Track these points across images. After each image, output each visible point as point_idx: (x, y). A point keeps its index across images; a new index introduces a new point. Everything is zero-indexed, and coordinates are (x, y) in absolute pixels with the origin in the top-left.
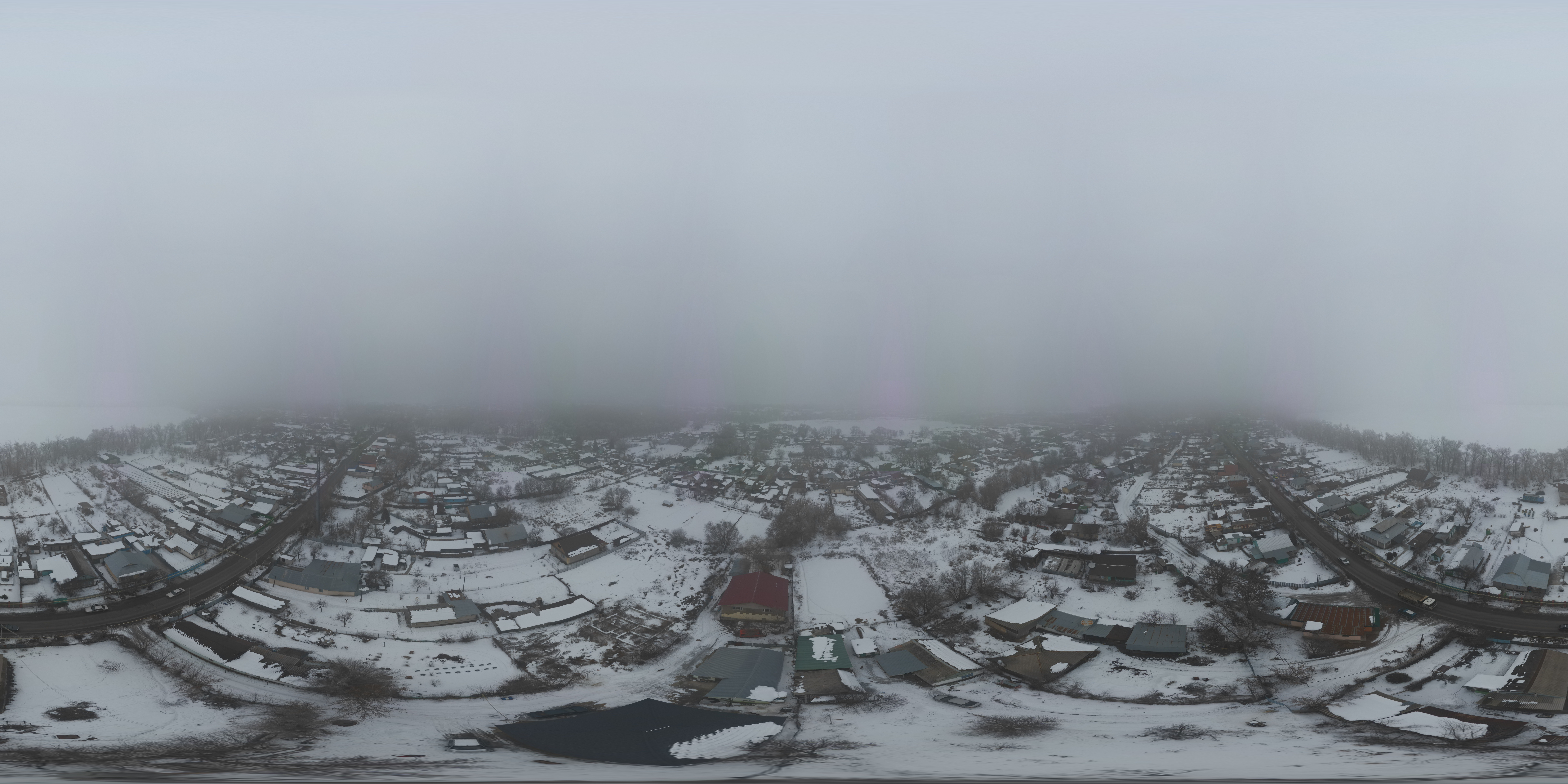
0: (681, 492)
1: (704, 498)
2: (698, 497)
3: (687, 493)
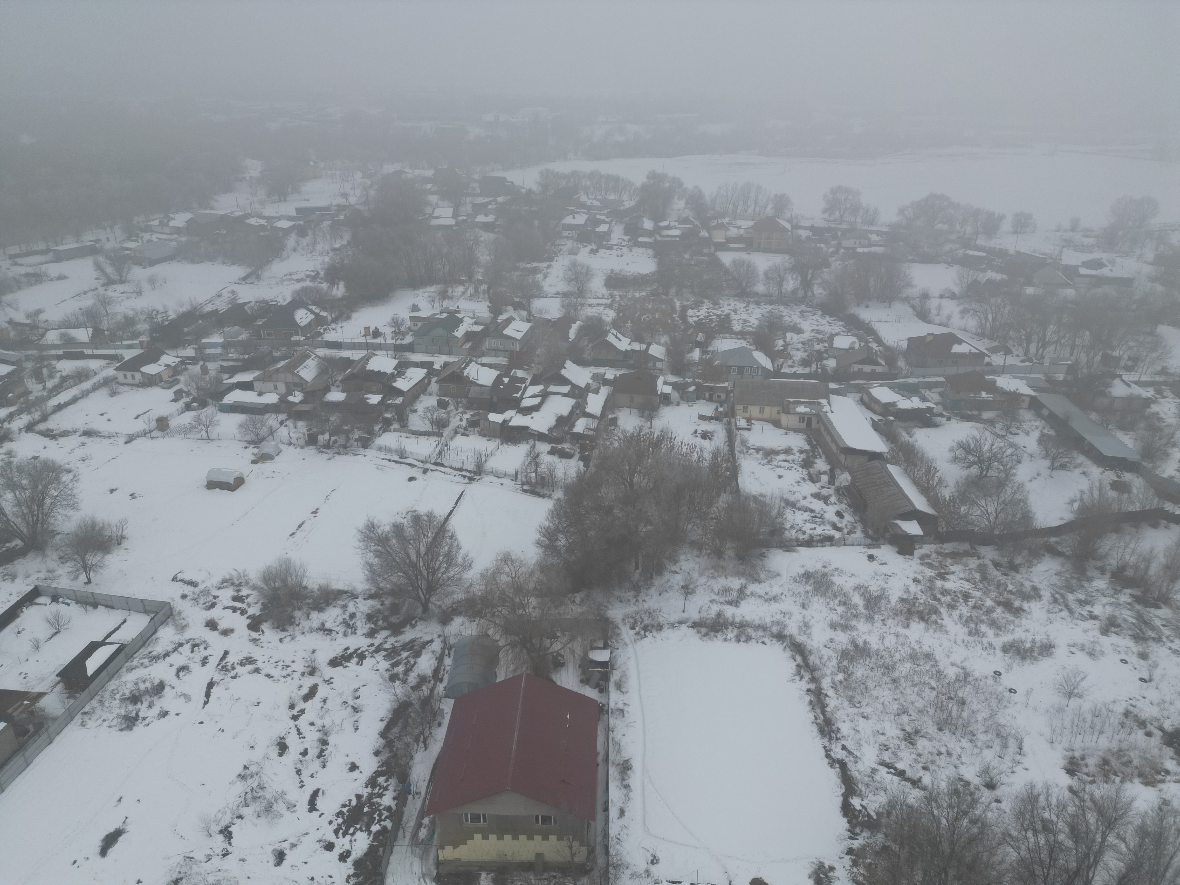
0: (263, 432)
1: (341, 440)
2: (323, 438)
3: (283, 432)
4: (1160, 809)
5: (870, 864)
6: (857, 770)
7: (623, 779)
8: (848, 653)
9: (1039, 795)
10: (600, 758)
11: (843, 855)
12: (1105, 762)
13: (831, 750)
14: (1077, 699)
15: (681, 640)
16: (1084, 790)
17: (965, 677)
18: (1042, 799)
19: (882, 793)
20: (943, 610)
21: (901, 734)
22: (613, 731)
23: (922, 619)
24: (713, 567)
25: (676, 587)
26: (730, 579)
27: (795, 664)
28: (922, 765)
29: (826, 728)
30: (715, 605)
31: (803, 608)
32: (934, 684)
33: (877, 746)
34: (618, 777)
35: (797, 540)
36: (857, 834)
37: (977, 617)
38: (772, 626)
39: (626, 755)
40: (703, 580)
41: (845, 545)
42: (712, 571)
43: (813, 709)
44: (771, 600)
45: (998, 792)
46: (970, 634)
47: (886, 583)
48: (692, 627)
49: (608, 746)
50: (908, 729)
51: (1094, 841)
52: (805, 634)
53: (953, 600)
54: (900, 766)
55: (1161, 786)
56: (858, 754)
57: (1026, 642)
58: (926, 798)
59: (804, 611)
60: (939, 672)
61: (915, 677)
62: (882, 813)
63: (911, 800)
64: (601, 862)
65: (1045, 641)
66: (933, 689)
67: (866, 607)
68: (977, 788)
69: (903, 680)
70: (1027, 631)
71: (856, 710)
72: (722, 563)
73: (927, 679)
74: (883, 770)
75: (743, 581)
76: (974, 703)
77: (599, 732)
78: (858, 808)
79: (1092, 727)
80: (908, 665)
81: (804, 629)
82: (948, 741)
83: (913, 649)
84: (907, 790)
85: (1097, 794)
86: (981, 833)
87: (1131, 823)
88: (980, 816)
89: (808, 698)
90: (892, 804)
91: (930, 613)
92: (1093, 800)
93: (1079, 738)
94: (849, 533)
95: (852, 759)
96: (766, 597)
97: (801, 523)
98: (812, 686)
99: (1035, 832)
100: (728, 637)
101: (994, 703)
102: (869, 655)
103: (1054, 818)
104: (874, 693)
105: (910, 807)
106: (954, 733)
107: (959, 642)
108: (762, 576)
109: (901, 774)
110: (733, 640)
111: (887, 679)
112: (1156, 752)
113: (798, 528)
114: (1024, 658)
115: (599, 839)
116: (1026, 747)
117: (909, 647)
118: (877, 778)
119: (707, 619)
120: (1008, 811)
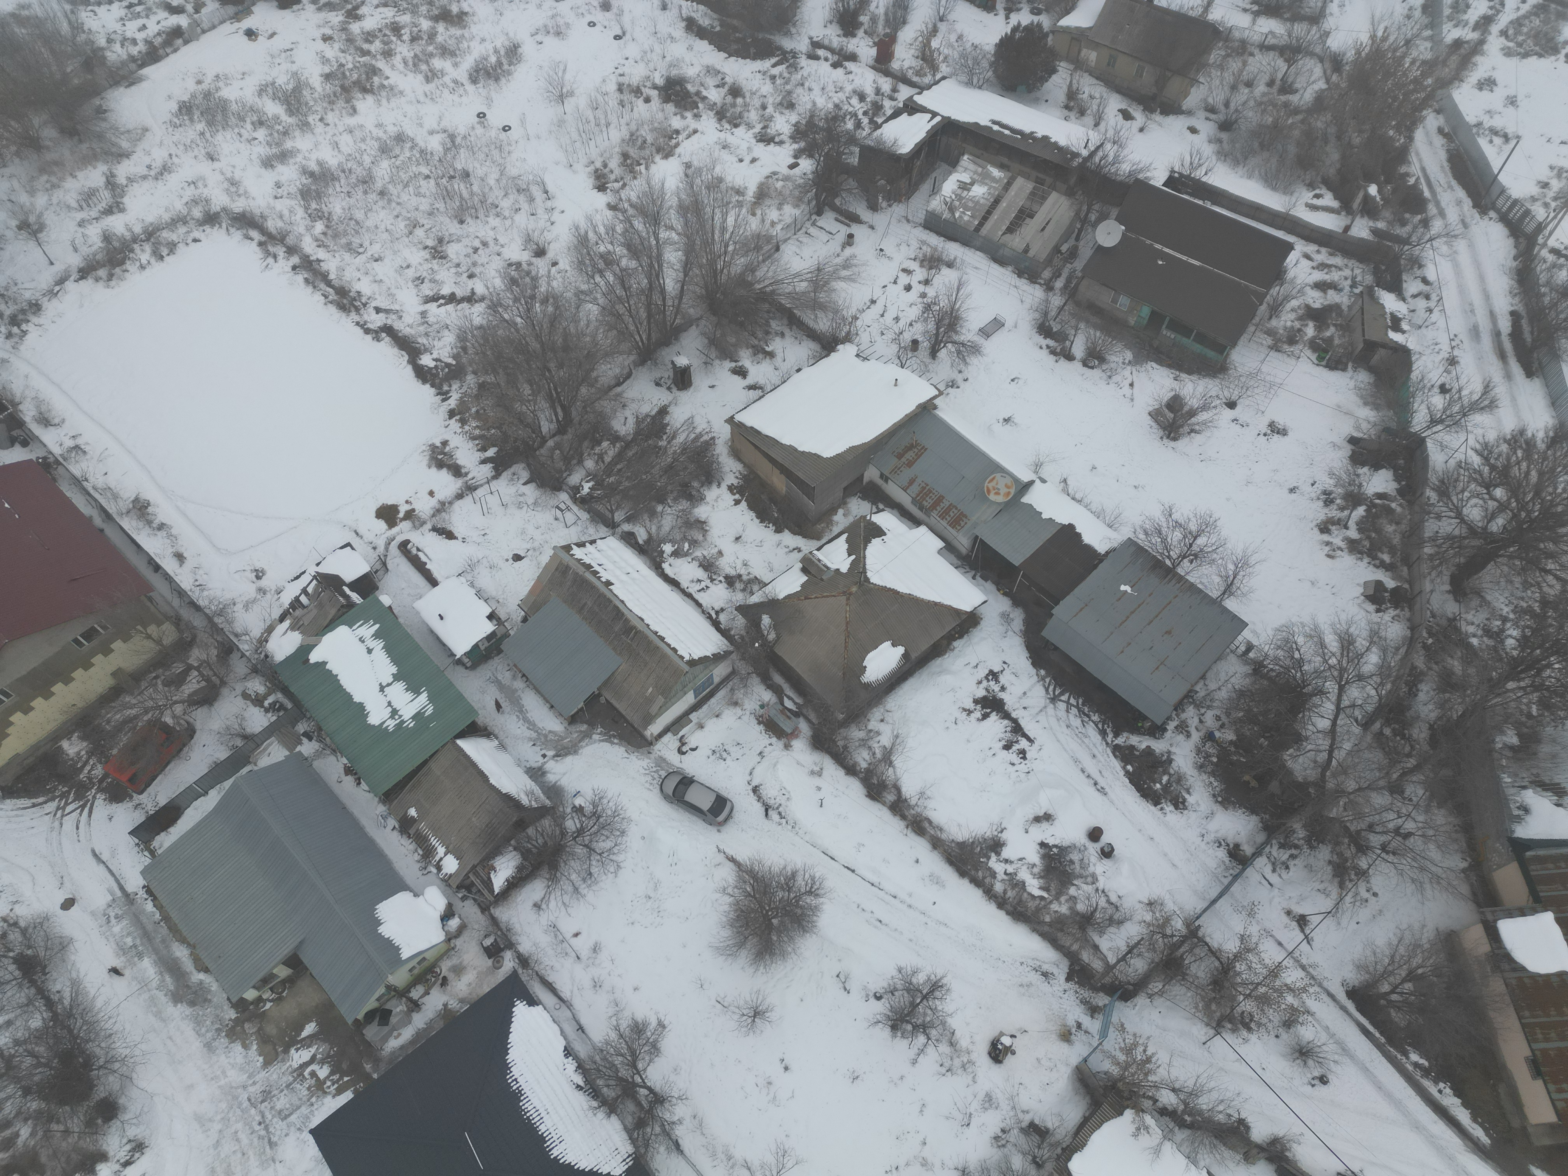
4: (687, 175)
5: (477, 411)
6: (406, 326)
7: (149, 523)
8: (309, 190)
9: (587, 233)
10: (98, 521)
11: (447, 423)
12: (625, 156)
13: (366, 323)
14: (569, 99)
15: (81, 306)
16: (621, 199)
17: (452, 141)
18: (591, 235)
19: (446, 333)
20: (381, 64)
21: (425, 254)
22: (86, 480)
23: (365, 90)
24: (42, 170)
25: (9, 234)
26: (80, 175)
27: (254, 245)
28: (466, 275)
29: (345, 301)
30: (90, 227)
31: (212, 160)
32: (425, 170)
33: (410, 283)
34: (141, 524)
35: (133, 59)
36: (447, 392)
37: (423, 52)
38: (190, 210)
39: (129, 494)
40: (41, 200)
41: (204, 32)
42: (45, 178)
43: (314, 287)
44: (162, 174)
45: (550, 255)
46: (428, 80)
47: (293, 62)
48: (82, 278)
49: (96, 500)
50: (430, 243)
51: (650, 247)
52: (239, 196)
53: (385, 43)
54: (446, 291)
55: (678, 151)
56: (396, 307)
57: (488, 56)
58: (489, 307)
59: (216, 165)
60: (422, 152)
61: (401, 174)
62: (458, 353)
63: (478, 321)
64: (198, 622)
65: (507, 43)
66: (428, 177)
67: (291, 112)
68: (530, 264)
69: (390, 187)
70: (483, 40)
71: (363, 258)
72: (49, 156)
73: (414, 169)
74: (432, 307)
75: (102, 168)
76: (478, 169)
77: (68, 494)
78: (432, 364)
79: (598, 125)
80: (385, 164)
81: (233, 189)
82: (476, 229)
83: (378, 139)
84: (467, 312)
85: (633, 196)
86: (557, 308)
87: (671, 207)
88: (547, 291)
89: (300, 278)
90: (462, 338)
91: (368, 78)
92: (631, 205)
93: (592, 143)
94: (197, 11)
95: (394, 317)
96: (152, 173)
97: (118, 27)
98: (295, 260)
99: (601, 272)
100: (144, 261)
101: (495, 153)
102: (334, 178)
103: (610, 247)
104: (369, 223)
105: (481, 327)
106: (477, 218)
107: (422, 98)
108: (125, 144)
109: (452, 299)
110: (153, 260)
111: (373, 197)
112: (660, 116)
113: (118, 38)
114: (497, 79)
115: (176, 602)
116: (550, 188)
117: (373, 138)
118: (431, 320)
119: (94, 255)
120: (568, 268)
